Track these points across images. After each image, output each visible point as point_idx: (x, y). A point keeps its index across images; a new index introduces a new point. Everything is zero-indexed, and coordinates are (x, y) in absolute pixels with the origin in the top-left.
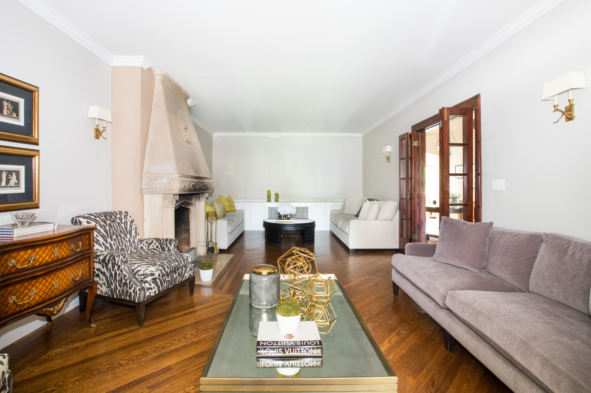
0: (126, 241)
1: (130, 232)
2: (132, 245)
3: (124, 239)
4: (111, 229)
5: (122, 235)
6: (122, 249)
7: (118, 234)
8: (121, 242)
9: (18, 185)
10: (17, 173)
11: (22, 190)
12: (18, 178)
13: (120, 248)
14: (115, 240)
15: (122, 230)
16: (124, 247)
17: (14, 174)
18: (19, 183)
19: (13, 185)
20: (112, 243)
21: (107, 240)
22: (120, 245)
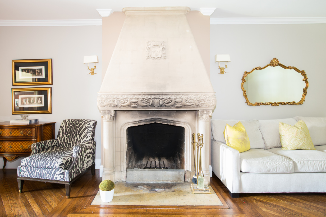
0: (75, 139)
1: (81, 134)
2: (77, 143)
3: (74, 137)
4: (70, 130)
5: (74, 135)
6: (70, 144)
7: (72, 134)
8: (71, 139)
9: (41, 103)
10: (41, 98)
11: (43, 105)
12: (41, 100)
13: (69, 142)
14: (68, 137)
15: (76, 132)
16: (71, 143)
17: (39, 98)
18: (41, 102)
19: (39, 103)
20: (66, 138)
21: (64, 136)
22: (69, 141)
